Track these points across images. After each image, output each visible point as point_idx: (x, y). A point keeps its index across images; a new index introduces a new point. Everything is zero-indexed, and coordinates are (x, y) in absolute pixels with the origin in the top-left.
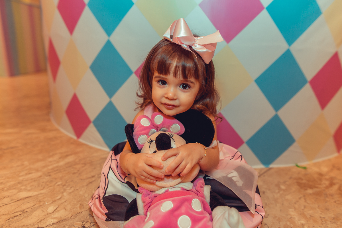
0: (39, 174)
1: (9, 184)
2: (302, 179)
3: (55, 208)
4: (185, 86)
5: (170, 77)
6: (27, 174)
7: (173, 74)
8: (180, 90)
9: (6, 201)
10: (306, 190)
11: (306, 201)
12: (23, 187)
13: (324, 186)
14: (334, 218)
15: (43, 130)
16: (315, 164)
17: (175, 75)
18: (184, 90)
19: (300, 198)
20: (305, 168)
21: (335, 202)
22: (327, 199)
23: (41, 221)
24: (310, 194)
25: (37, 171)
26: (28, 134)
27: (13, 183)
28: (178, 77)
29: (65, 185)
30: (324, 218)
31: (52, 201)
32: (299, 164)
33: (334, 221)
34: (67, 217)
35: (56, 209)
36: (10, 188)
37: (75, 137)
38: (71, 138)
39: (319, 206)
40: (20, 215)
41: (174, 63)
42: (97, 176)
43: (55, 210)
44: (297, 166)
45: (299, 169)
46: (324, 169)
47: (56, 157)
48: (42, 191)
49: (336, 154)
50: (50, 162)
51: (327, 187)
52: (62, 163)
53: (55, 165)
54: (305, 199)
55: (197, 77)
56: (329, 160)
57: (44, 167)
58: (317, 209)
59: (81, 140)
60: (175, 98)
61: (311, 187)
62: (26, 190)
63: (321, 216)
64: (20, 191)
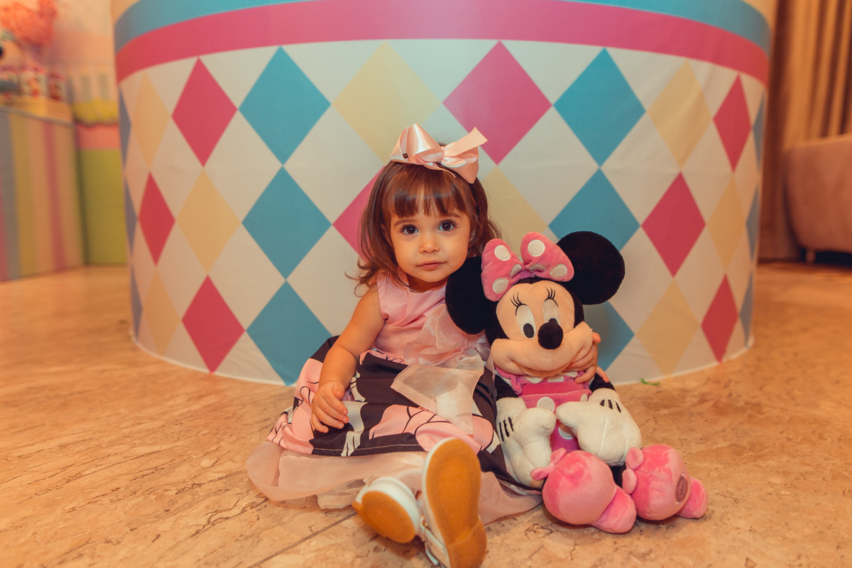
0: (159, 423)
1: (106, 440)
2: (652, 399)
3: (213, 461)
4: (447, 226)
5: (420, 218)
6: (133, 425)
7: (423, 211)
8: (441, 233)
9: (113, 459)
10: (658, 410)
11: (656, 422)
12: (137, 442)
13: (690, 403)
14: (701, 439)
15: (133, 364)
16: (676, 379)
17: (427, 212)
18: (447, 232)
19: (647, 421)
20: (657, 385)
21: (706, 421)
22: (693, 419)
23: (196, 476)
24: (665, 415)
25: (152, 419)
26: (103, 372)
27: (115, 437)
28: (432, 213)
29: (217, 433)
30: (686, 439)
31: (202, 454)
32: (646, 380)
33: (701, 441)
34: (241, 469)
35: (216, 462)
36: (111, 444)
37: (206, 371)
38: (197, 373)
39: (678, 428)
40: (153, 472)
41: (421, 195)
42: (272, 418)
43: (214, 463)
44: (643, 382)
45: (647, 387)
46: (691, 384)
47: (180, 400)
48: (178, 444)
49: (715, 363)
50: (172, 406)
51: (695, 405)
52: (195, 407)
53: (185, 410)
54: (655, 421)
55: (461, 207)
56: (702, 372)
57: (164, 413)
58: (675, 431)
59: (217, 373)
60: (436, 248)
61: (666, 407)
62: (145, 444)
63: (682, 438)
64: (134, 446)
